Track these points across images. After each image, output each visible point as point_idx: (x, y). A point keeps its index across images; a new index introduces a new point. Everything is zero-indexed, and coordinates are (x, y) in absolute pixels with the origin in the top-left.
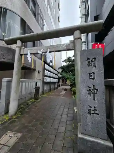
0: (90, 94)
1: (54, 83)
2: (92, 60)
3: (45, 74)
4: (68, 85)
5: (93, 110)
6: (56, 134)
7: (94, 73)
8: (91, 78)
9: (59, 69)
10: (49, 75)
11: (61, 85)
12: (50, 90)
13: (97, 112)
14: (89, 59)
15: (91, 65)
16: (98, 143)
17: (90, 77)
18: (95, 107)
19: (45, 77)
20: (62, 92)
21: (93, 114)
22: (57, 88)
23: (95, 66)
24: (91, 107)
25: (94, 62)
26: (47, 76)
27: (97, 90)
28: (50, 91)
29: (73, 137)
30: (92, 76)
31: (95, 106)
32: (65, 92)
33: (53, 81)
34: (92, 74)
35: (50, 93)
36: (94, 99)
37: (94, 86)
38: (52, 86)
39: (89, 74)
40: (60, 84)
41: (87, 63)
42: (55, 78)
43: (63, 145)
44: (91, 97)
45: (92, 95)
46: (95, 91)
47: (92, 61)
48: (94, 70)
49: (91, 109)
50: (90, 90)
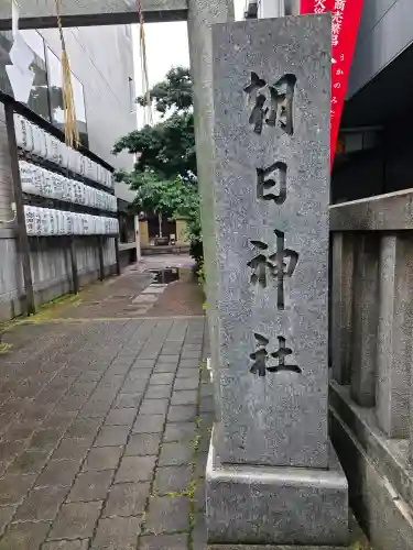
0: (263, 282)
1: (96, 241)
2: (273, 91)
3: (26, 187)
4: (180, 252)
5: (274, 355)
6: (108, 494)
7: (282, 166)
8: (270, 197)
9: (117, 150)
10: (52, 193)
11: (143, 254)
12: (74, 285)
13: (289, 360)
14: (262, 83)
15: (271, 122)
16: (289, 487)
17: (266, 192)
18: (282, 339)
19: (27, 209)
20: (148, 290)
21: (273, 370)
22: (117, 270)
23: (288, 128)
24: (265, 341)
25: (285, 103)
26: (39, 200)
27: (294, 255)
28: (74, 291)
29: (191, 488)
30: (271, 183)
31: (281, 334)
32: (160, 289)
33: (90, 231)
34: (275, 175)
35: (77, 301)
36: (281, 304)
37: (280, 235)
38: (85, 262)
39: (261, 172)
40: (137, 245)
41: (249, 105)
42: (95, 211)
43: (143, 529)
44: (265, 295)
45: (272, 283)
46: (287, 260)
47: (276, 97)
48: (283, 148)
49: (267, 349)
50: (262, 258)
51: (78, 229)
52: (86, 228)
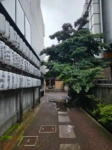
1: (32, 90)
9: (42, 53)
40: (44, 89)
42: (33, 76)
51: (25, 85)
52: (29, 84)
